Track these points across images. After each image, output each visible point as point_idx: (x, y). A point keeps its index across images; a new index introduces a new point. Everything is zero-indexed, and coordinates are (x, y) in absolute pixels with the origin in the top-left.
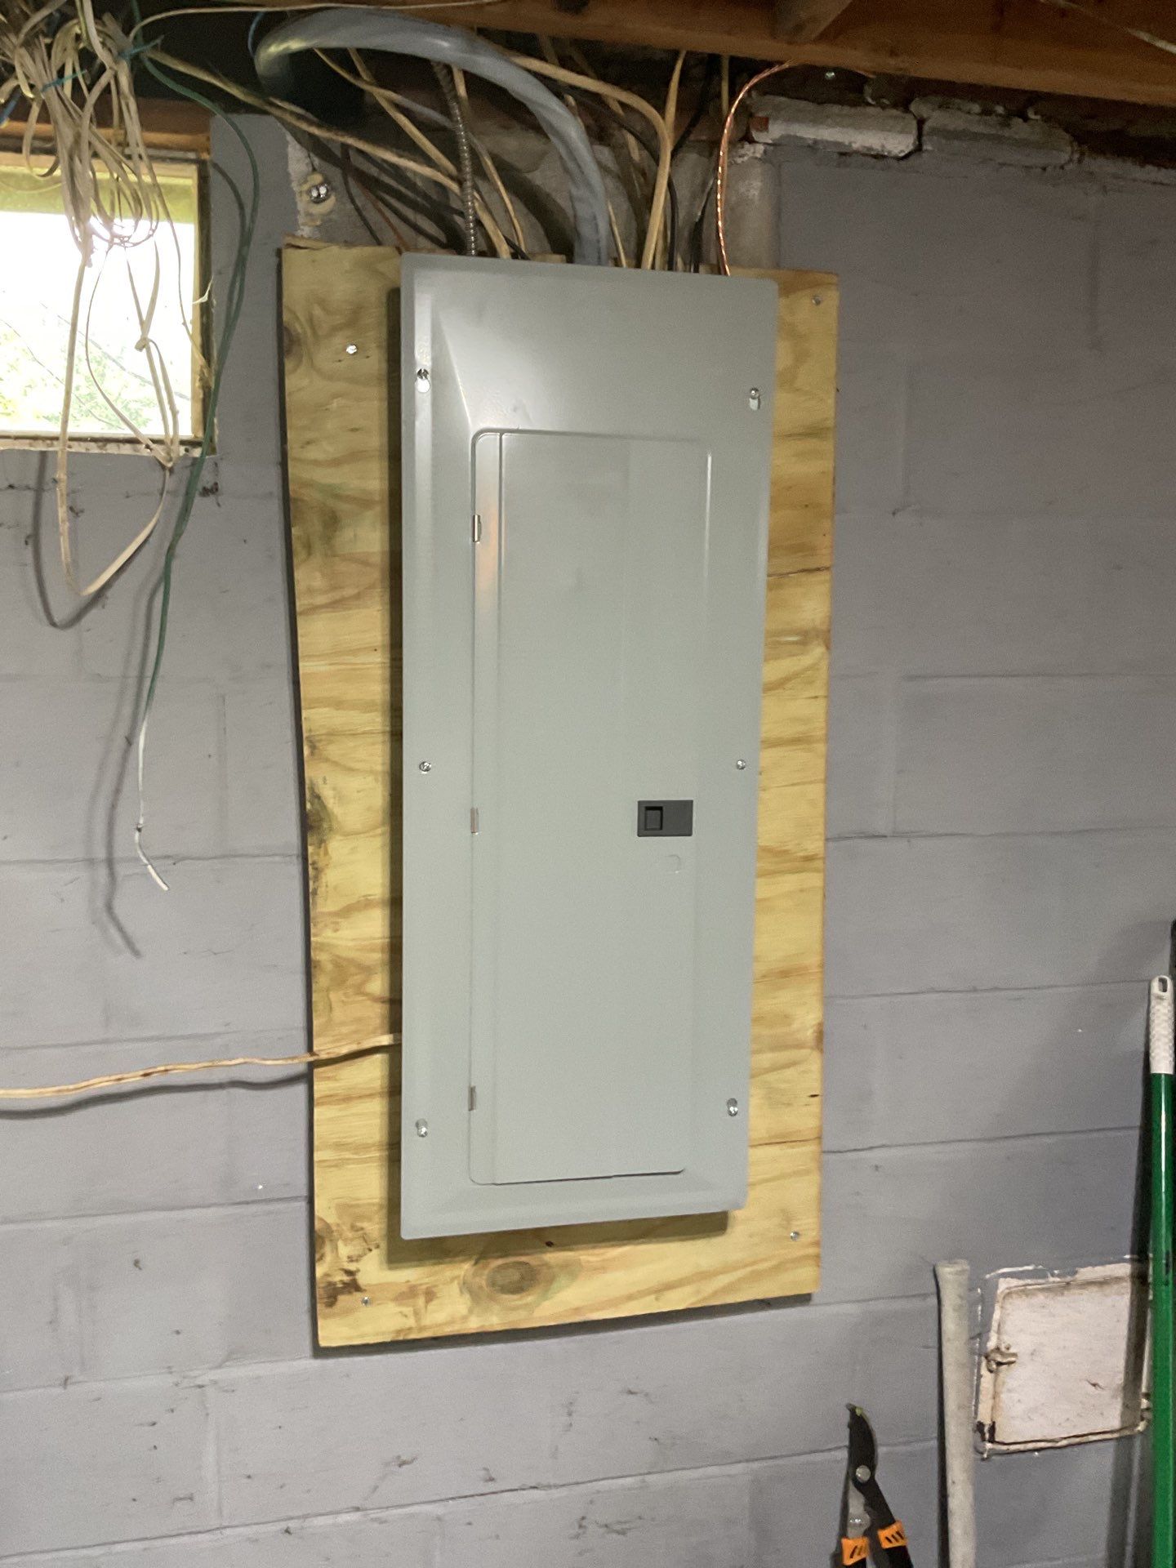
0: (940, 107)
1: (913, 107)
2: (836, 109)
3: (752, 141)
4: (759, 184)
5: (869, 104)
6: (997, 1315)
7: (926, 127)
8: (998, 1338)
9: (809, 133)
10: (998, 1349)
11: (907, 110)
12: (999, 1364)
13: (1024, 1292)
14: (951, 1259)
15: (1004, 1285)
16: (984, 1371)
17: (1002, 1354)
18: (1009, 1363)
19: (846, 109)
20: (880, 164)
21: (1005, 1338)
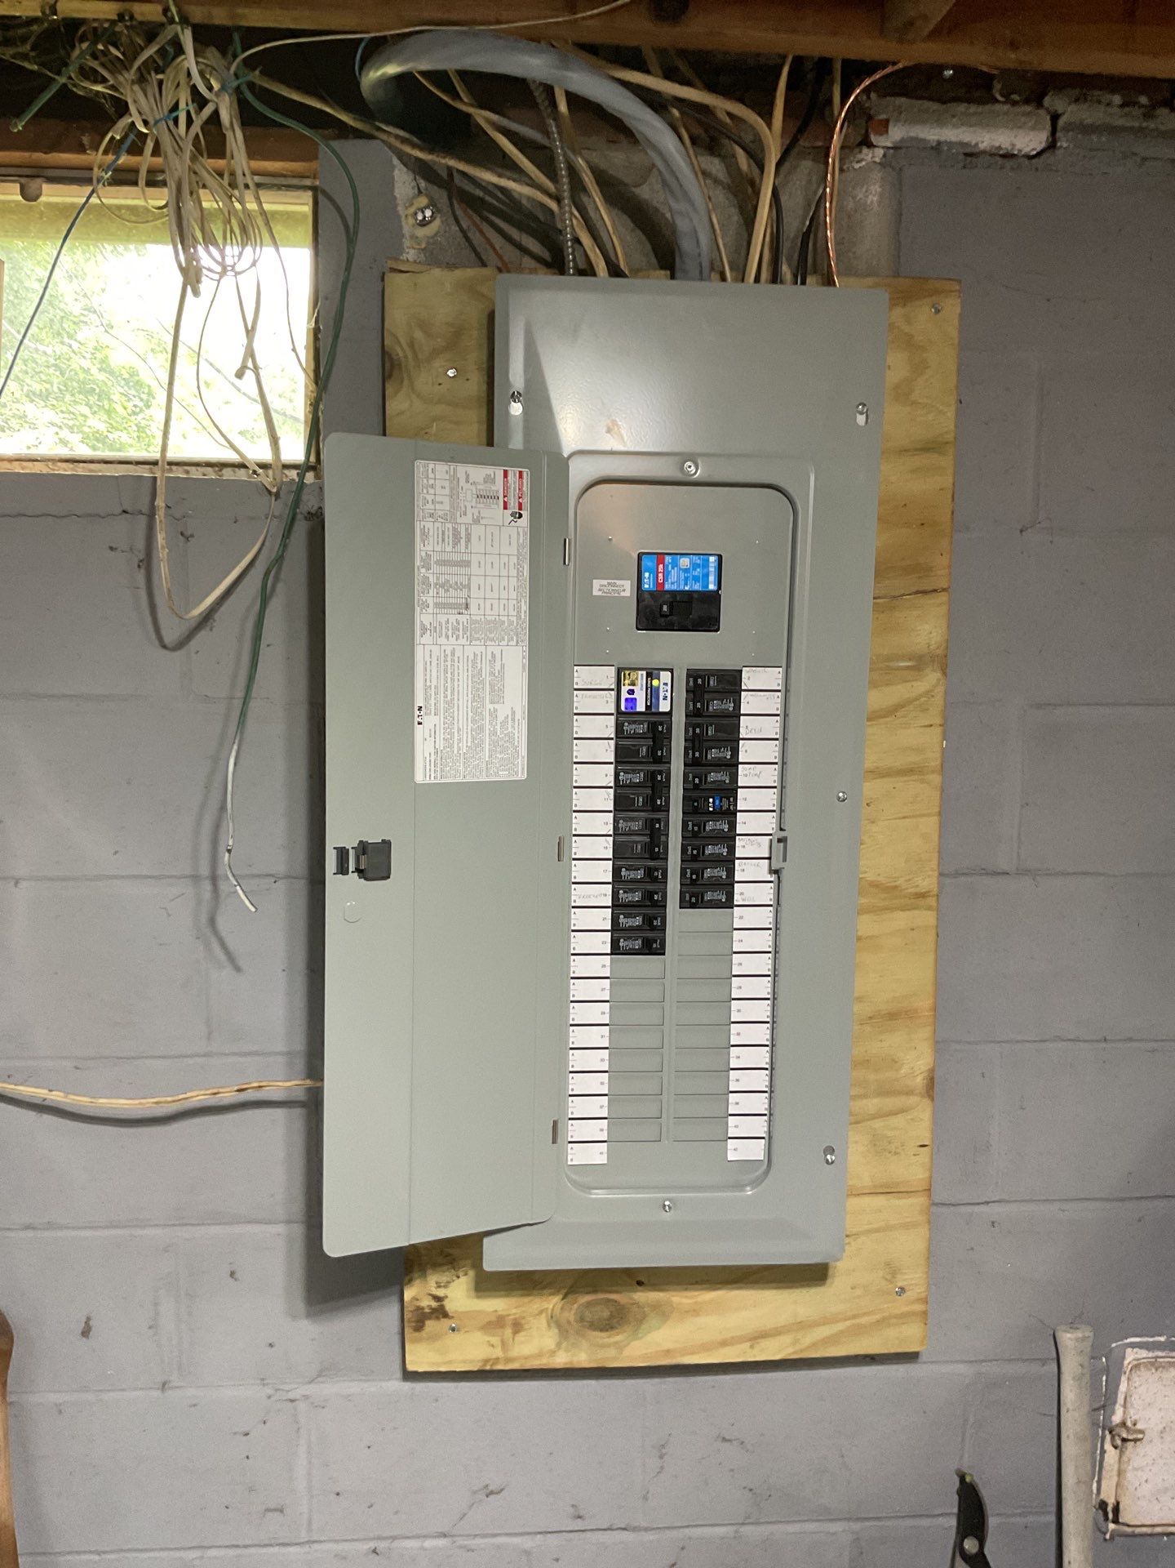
0: (1077, 100)
1: (1047, 101)
2: (962, 107)
3: (870, 145)
4: (879, 190)
5: (997, 101)
6: (1123, 1387)
7: (1061, 122)
8: (1124, 1413)
9: (932, 134)
10: (1123, 1424)
11: (1040, 105)
12: (1124, 1440)
13: (1154, 1365)
14: (1072, 1326)
15: (1131, 1356)
16: (1108, 1446)
17: (1128, 1430)
18: (1136, 1440)
19: (973, 108)
20: (1009, 163)
21: (1132, 1412)
